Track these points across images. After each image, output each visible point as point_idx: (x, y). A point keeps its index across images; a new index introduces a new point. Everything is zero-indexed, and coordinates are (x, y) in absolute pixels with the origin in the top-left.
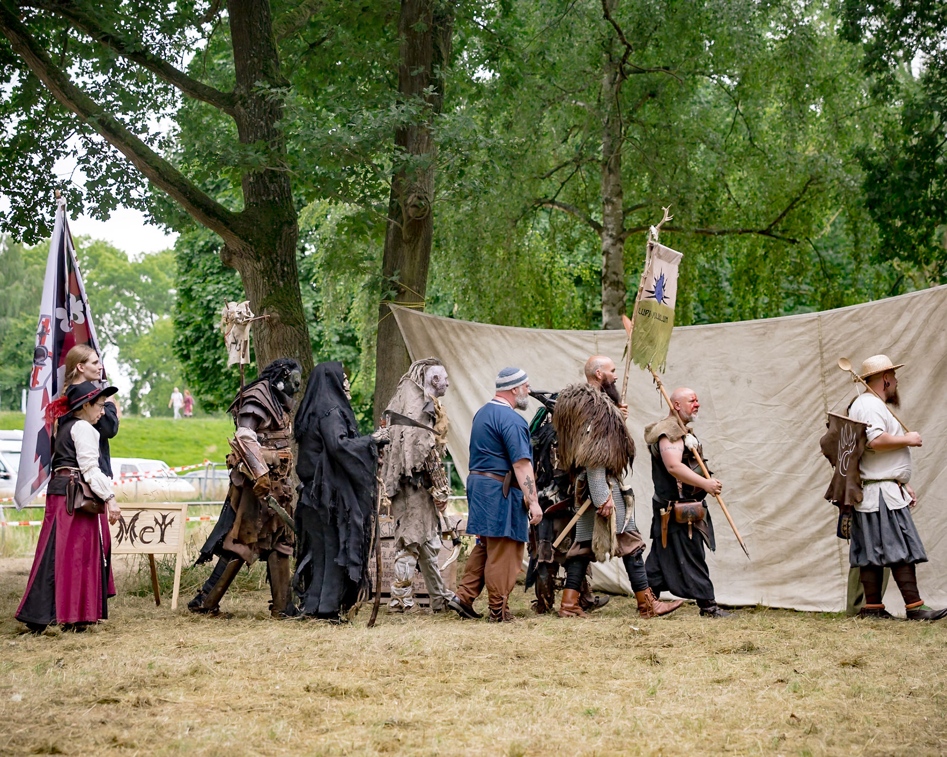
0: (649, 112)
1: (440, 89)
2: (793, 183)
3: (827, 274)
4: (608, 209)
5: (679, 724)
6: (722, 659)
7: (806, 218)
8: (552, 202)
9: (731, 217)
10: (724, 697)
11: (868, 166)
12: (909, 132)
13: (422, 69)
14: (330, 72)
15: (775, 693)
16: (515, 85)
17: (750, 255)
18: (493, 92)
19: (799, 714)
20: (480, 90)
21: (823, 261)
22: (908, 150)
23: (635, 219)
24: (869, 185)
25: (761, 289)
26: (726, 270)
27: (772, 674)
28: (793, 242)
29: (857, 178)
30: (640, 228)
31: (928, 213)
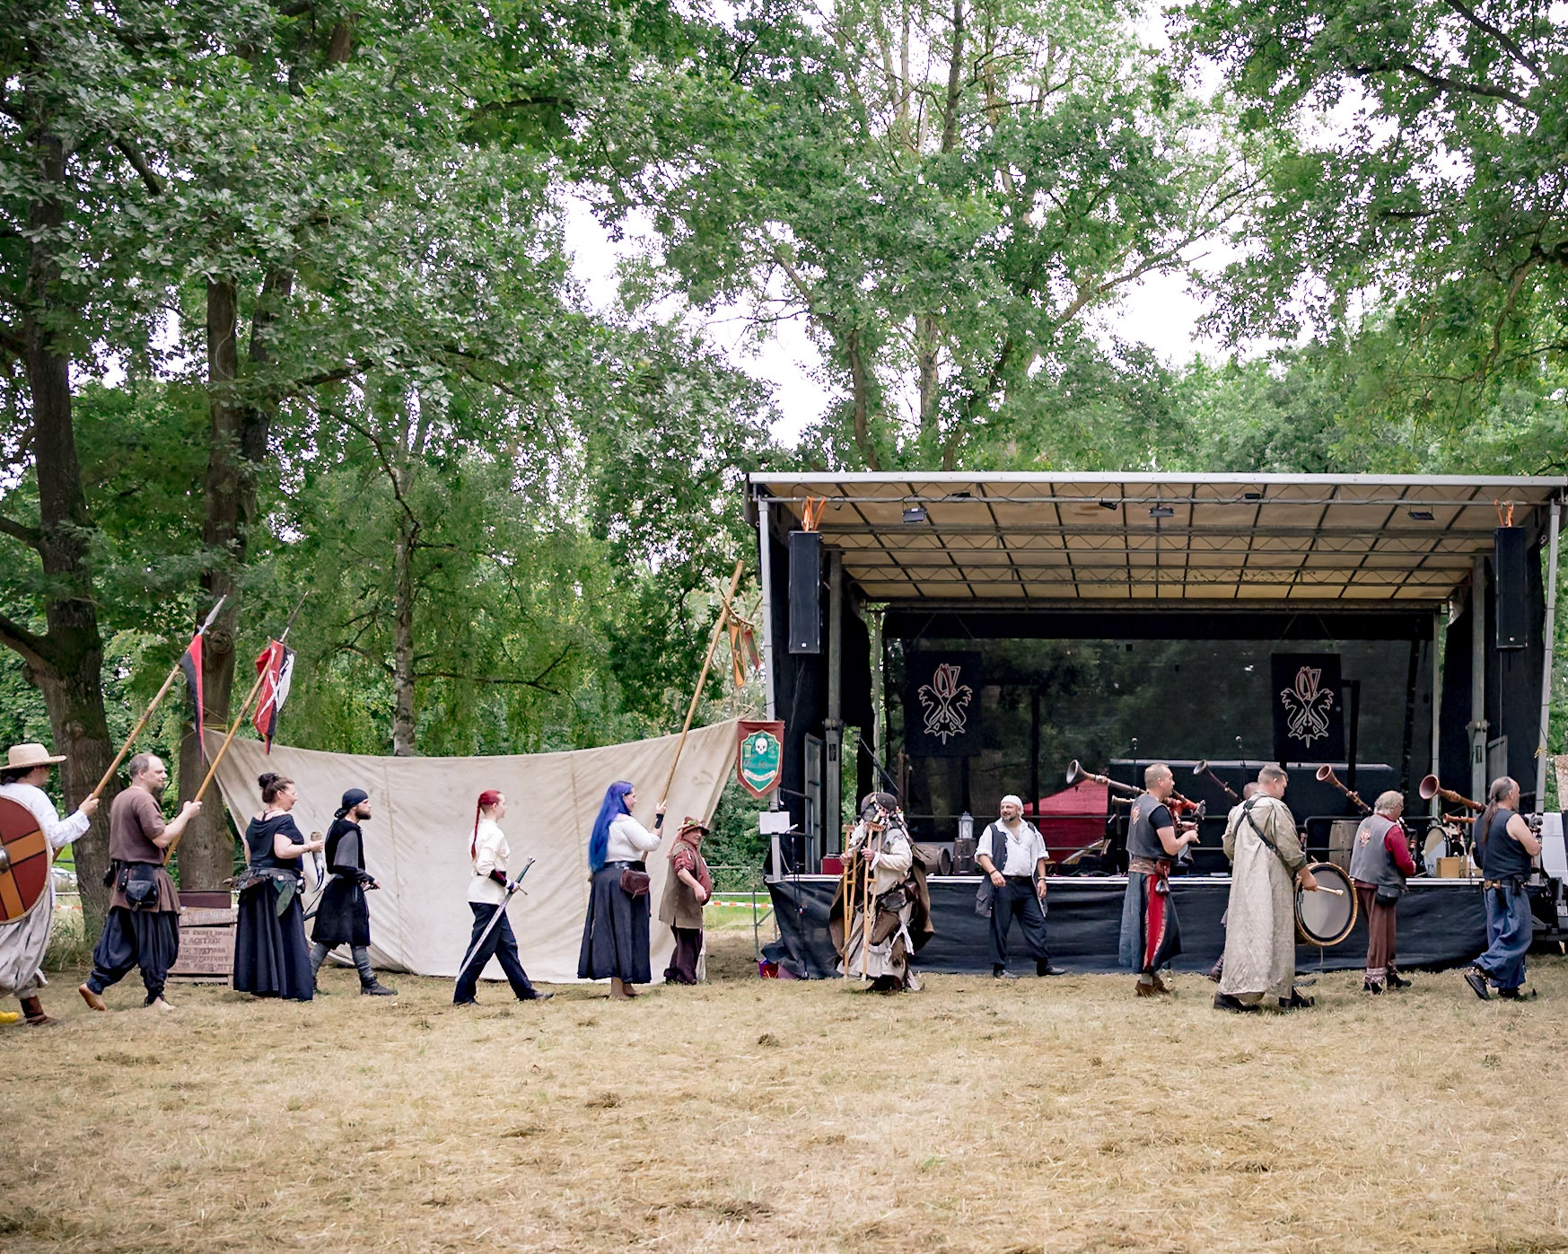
0: (435, 579)
1: (243, 542)
2: (557, 645)
3: (581, 718)
4: (401, 655)
5: (440, 1076)
6: (482, 1022)
7: (566, 675)
8: (352, 647)
9: (505, 670)
10: (481, 1053)
11: (613, 637)
12: (645, 614)
13: (227, 525)
14: (141, 520)
15: (524, 1049)
16: (317, 545)
17: (523, 703)
18: (297, 550)
19: (541, 1064)
20: (285, 548)
21: (579, 709)
22: (646, 628)
23: (425, 666)
24: (614, 652)
25: (531, 727)
26: (503, 712)
27: (523, 1034)
28: (555, 693)
29: (605, 646)
30: (429, 673)
31: (659, 678)
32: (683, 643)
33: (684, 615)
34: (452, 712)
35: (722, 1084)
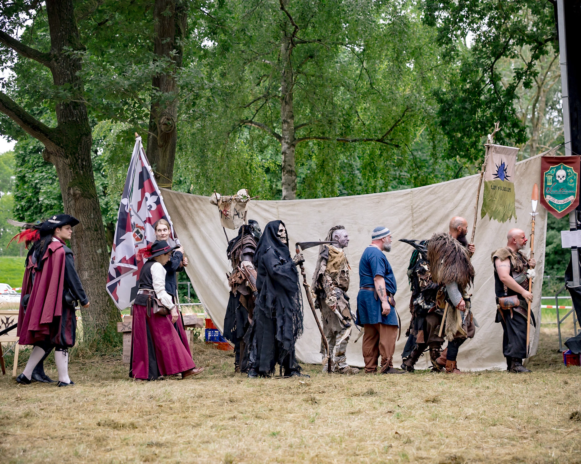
0: (309, 67)
1: (180, 52)
2: (397, 110)
3: (417, 165)
4: (285, 126)
5: (328, 439)
6: (355, 399)
7: (406, 130)
8: (251, 122)
9: (360, 131)
10: (355, 423)
11: (441, 101)
12: (465, 80)
13: (169, 40)
14: (111, 41)
15: (386, 420)
16: (227, 50)
17: (372, 155)
18: (214, 54)
19: (401, 432)
20: (206, 53)
21: (415, 158)
22: (465, 91)
23: (301, 133)
24: (442, 112)
25: (379, 175)
26: (358, 163)
27: (384, 409)
28: (397, 146)
29: (434, 108)
30: (305, 138)
31: (476, 129)
32: (494, 100)
33: (495, 79)
34: (322, 166)
35: (544, 451)
